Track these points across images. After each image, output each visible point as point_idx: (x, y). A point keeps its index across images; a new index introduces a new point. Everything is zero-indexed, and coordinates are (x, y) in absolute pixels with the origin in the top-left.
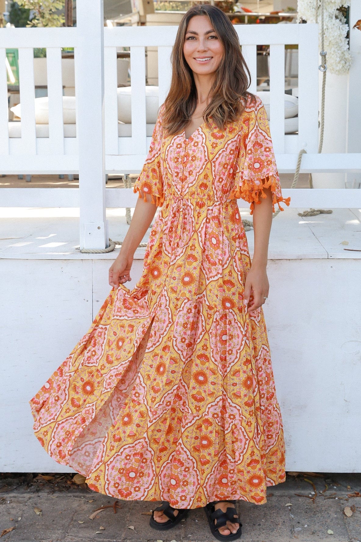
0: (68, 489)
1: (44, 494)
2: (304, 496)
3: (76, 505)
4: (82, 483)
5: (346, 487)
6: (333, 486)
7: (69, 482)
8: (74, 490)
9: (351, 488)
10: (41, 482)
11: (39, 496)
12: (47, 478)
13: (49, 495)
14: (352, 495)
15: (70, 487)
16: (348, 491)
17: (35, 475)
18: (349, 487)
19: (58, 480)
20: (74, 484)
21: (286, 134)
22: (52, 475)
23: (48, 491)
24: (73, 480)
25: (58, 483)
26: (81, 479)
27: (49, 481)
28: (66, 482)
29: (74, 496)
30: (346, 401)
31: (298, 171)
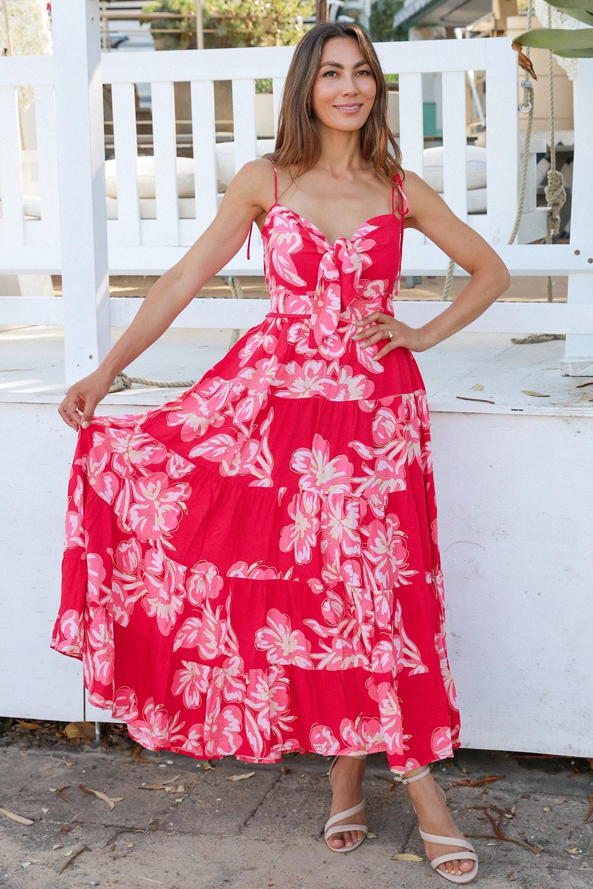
0: (52, 744)
1: (15, 748)
2: (383, 779)
3: (46, 769)
4: (74, 737)
5: (461, 770)
6: (443, 767)
7: (57, 735)
8: (62, 746)
9: (467, 773)
10: (19, 731)
11: (5, 752)
12: (29, 726)
13: (20, 752)
14: (462, 782)
15: (57, 742)
16: (460, 776)
17: (15, 721)
18: (464, 770)
19: (45, 731)
20: (64, 737)
21: (469, 213)
22: (40, 722)
23: (23, 745)
24: (64, 732)
25: (43, 734)
26: (76, 730)
27: (32, 732)
28: (54, 734)
29: (55, 756)
30: (455, 635)
31: (451, 272)
